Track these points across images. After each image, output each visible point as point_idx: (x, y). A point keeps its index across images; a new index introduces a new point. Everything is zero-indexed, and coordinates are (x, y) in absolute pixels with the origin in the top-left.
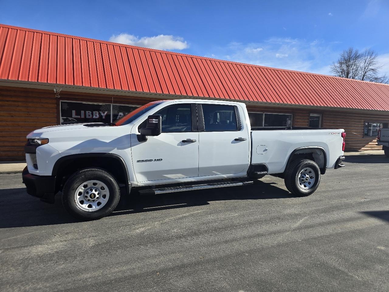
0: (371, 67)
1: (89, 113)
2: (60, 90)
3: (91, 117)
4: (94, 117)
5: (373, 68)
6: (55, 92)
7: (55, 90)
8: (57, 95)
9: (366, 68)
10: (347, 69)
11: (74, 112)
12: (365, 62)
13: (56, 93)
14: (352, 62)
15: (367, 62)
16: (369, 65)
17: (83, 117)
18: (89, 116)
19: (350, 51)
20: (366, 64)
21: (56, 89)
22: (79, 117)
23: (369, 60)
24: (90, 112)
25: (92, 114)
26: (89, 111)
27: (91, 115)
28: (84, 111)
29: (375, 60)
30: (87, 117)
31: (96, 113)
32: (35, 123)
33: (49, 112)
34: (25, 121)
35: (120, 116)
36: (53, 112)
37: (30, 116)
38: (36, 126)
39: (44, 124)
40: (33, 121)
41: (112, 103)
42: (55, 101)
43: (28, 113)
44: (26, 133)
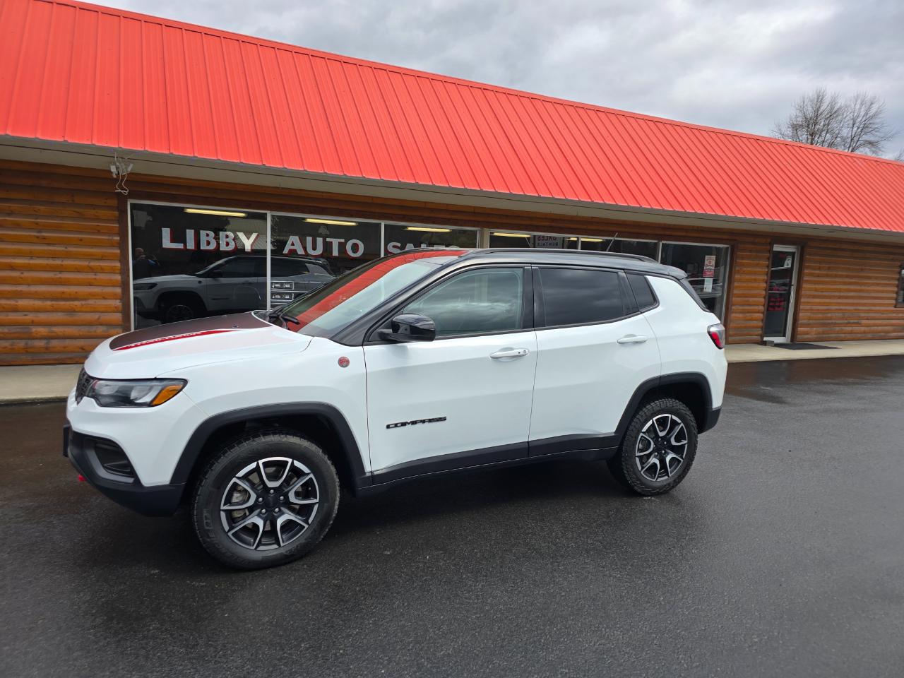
0: (865, 137)
1: (208, 235)
2: (129, 169)
3: (212, 247)
4: (223, 247)
5: (872, 139)
6: (115, 176)
7: (113, 169)
8: (120, 186)
9: (856, 139)
10: (809, 141)
11: (166, 233)
12: (854, 124)
13: (117, 180)
14: (822, 124)
15: (857, 125)
16: (861, 131)
17: (191, 245)
18: (208, 243)
19: (818, 98)
20: (855, 129)
21: (117, 168)
22: (180, 246)
23: (863, 120)
24: (212, 234)
25: (217, 238)
26: (208, 232)
27: (213, 242)
28: (193, 231)
29: (877, 121)
30: (203, 247)
31: (227, 237)
32: (58, 262)
33: (99, 232)
34: (31, 255)
35: (293, 244)
36: (110, 232)
37: (45, 241)
38: (61, 269)
39: (86, 263)
40: (54, 256)
41: (271, 209)
42: (114, 202)
43: (38, 234)
44: (34, 288)
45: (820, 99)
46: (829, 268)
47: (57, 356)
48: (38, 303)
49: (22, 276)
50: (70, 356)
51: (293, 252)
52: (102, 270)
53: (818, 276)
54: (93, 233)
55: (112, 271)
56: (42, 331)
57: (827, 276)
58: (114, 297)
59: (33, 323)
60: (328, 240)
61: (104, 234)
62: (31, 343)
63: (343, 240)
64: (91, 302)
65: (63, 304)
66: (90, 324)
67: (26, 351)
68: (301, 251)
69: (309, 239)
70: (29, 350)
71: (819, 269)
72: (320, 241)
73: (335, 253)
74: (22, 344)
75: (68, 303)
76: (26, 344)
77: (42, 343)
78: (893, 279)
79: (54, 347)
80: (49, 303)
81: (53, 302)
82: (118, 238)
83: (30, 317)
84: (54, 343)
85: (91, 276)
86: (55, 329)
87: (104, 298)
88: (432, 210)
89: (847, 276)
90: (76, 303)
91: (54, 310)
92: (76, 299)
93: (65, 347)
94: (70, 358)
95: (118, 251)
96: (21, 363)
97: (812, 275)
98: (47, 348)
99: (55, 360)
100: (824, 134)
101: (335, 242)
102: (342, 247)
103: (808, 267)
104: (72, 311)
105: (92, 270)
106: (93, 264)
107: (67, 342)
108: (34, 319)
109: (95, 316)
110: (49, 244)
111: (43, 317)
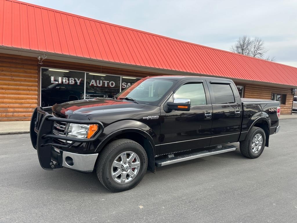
0: (258, 52)
3: (67, 83)
4: (70, 83)
5: (260, 52)
6: (39, 60)
7: (39, 58)
8: (40, 62)
9: (256, 52)
10: (242, 52)
11: (52, 78)
12: (255, 47)
14: (245, 47)
16: (257, 50)
17: (60, 82)
19: (244, 38)
20: (255, 49)
21: (41, 57)
22: (57, 82)
23: (258, 46)
25: (69, 80)
26: (66, 78)
27: (67, 81)
28: (61, 78)
29: (262, 47)
30: (64, 83)
31: (72, 80)
32: (17, 87)
33: (31, 77)
34: (9, 85)
35: (93, 82)
36: (35, 77)
37: (13, 80)
38: (18, 89)
39: (26, 88)
40: (16, 85)
41: (86, 71)
42: (36, 68)
43: (11, 78)
44: (9, 96)
45: (245, 39)
46: (252, 93)
47: (16, 118)
48: (10, 101)
49: (5, 91)
50: (20, 118)
51: (92, 85)
52: (32, 90)
53: (249, 95)
54: (29, 78)
55: (35, 90)
56: (12, 110)
57: (251, 95)
58: (35, 99)
59: (8, 107)
60: (104, 81)
61: (33, 78)
62: (7, 113)
63: (108, 82)
64: (28, 100)
65: (18, 101)
66: (27, 108)
67: (6, 116)
68: (95, 85)
69: (98, 81)
70: (7, 116)
71: (249, 93)
72: (101, 81)
73: (106, 86)
74: (4, 114)
75: (20, 101)
76: (6, 114)
77: (11, 114)
78: (269, 97)
79: (15, 115)
80: (14, 101)
81: (16, 100)
82: (37, 80)
83: (8, 105)
84: (15, 114)
85: (28, 92)
86: (15, 109)
87: (32, 99)
88: (136, 73)
89: (257, 96)
90: (23, 101)
91: (16, 103)
92: (23, 99)
93: (18, 115)
94: (20, 119)
95: (37, 84)
96: (4, 120)
97: (247, 95)
98: (13, 116)
99: (15, 119)
100: (246, 50)
101: (106, 82)
102: (108, 84)
103: (246, 93)
104: (21, 103)
105: (29, 90)
106: (29, 88)
107: (20, 114)
108: (9, 106)
109: (29, 105)
110: (15, 81)
111: (12, 105)
